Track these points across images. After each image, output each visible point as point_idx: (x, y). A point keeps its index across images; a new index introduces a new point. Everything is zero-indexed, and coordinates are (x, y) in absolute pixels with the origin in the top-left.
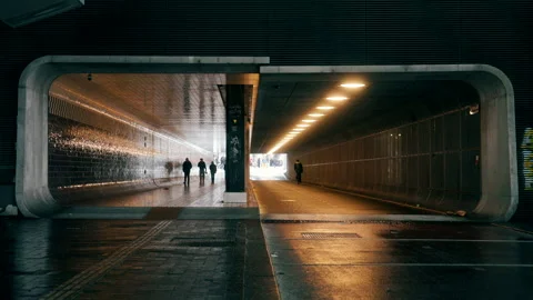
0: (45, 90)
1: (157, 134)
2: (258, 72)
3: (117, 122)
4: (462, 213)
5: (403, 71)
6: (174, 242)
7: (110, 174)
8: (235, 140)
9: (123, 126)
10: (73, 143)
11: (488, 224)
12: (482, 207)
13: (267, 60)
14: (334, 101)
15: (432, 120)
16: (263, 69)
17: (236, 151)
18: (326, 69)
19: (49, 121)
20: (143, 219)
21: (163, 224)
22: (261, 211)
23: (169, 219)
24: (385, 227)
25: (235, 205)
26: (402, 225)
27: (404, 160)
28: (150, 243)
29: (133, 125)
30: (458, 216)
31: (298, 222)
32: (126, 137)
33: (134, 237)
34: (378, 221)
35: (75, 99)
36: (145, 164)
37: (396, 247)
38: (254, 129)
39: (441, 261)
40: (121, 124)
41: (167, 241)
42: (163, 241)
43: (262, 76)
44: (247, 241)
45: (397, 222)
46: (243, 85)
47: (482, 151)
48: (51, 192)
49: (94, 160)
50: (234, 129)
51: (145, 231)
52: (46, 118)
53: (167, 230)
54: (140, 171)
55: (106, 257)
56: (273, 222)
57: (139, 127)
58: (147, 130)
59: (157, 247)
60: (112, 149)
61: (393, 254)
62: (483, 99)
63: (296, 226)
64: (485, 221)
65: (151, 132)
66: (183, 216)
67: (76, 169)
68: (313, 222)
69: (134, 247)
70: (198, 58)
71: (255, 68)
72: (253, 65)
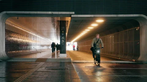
0: (4, 22)
1: (37, 36)
2: (71, 16)
3: (25, 32)
4: (134, 60)
5: (116, 16)
6: (46, 69)
7: (23, 48)
8: (63, 38)
9: (27, 33)
10: (12, 38)
11: (142, 64)
12: (140, 59)
13: (73, 13)
14: (94, 26)
15: (124, 32)
16: (72, 16)
17: (63, 41)
18: (92, 16)
19: (5, 31)
20: (36, 62)
21: (42, 63)
22: (71, 60)
23: (43, 62)
24: (111, 65)
25: (63, 58)
26: (115, 64)
27: (115, 44)
28: (39, 69)
29: (30, 33)
30: (133, 61)
31: (83, 63)
32: (28, 37)
33: (33, 67)
34: (108, 63)
35: (13, 25)
36: (34, 45)
37: (115, 70)
38: (68, 34)
39: (129, 75)
40: (27, 32)
41: (44, 68)
42: (42, 68)
43: (72, 18)
44: (69, 68)
45: (114, 63)
46: (65, 21)
47: (140, 41)
48: (6, 53)
49: (19, 44)
50: (63, 34)
51: (37, 65)
52: (4, 31)
53: (43, 65)
54: (32, 47)
55: (26, 73)
56: (75, 63)
57: (32, 34)
58: (34, 34)
59: (41, 70)
60: (24, 40)
61: (114, 72)
62: (141, 25)
63: (83, 64)
64: (141, 63)
65: (36, 35)
66: (47, 61)
67: (13, 46)
68: (88, 63)
69: (34, 70)
70: (52, 12)
71: (70, 15)
72: (69, 14)
